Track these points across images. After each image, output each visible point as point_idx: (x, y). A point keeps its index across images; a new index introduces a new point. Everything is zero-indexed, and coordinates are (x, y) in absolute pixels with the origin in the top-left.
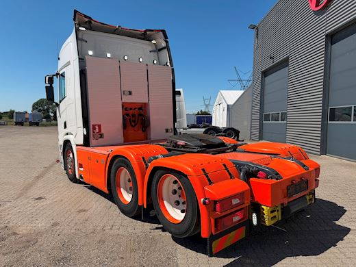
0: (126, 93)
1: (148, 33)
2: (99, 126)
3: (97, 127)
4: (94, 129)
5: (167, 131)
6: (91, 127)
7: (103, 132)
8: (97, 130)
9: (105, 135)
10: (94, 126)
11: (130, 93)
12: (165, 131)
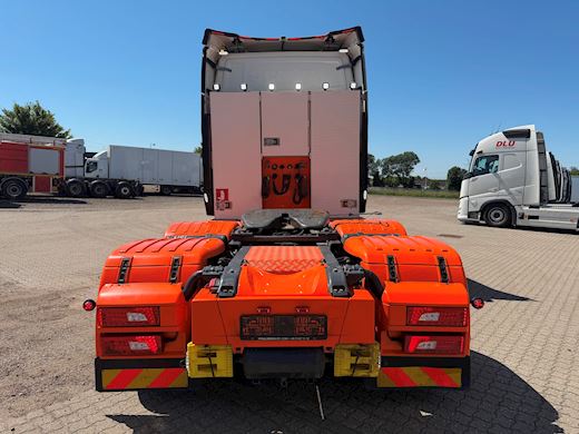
0: (268, 142)
1: (335, 37)
2: (226, 191)
3: (222, 193)
4: (219, 195)
5: (345, 204)
6: (215, 192)
7: (230, 200)
8: (223, 197)
9: (234, 205)
10: (218, 191)
11: (276, 142)
12: (340, 204)
